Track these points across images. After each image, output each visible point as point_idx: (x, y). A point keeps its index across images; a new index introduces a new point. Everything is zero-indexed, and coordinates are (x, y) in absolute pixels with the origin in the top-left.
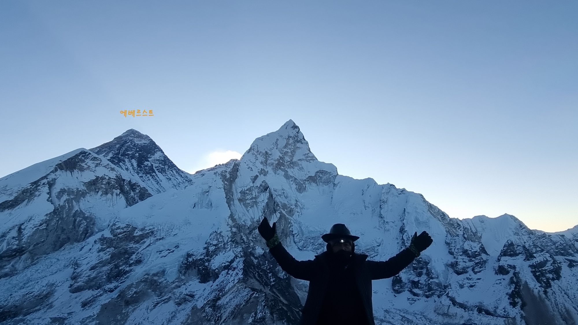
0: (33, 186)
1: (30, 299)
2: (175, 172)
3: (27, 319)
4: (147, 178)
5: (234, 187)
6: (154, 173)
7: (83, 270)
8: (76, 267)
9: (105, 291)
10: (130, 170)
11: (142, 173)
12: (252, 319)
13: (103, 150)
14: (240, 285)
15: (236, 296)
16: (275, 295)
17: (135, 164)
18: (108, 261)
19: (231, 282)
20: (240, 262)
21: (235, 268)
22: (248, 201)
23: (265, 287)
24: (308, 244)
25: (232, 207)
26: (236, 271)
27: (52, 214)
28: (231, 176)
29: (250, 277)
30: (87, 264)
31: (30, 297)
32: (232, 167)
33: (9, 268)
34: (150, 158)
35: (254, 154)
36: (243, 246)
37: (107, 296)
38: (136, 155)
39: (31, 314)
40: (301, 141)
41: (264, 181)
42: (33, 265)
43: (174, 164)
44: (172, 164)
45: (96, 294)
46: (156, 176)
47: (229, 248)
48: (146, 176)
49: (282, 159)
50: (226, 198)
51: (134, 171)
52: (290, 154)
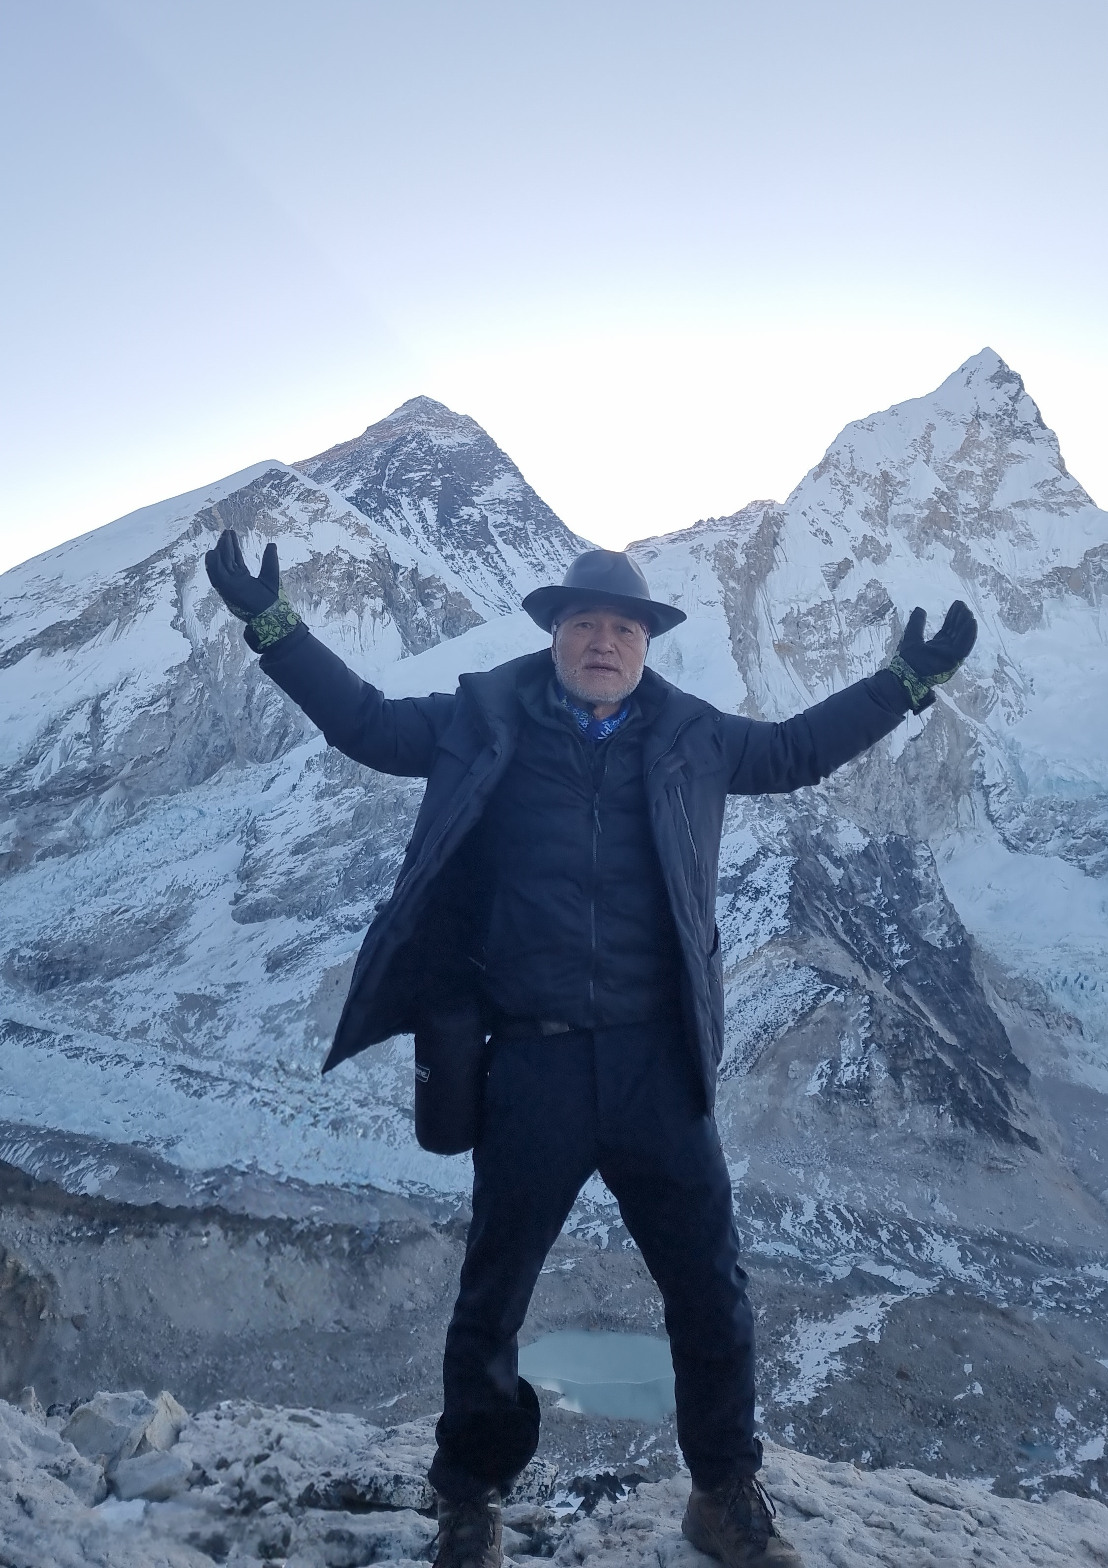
0: (133, 578)
1: (123, 930)
2: (560, 544)
3: (112, 991)
4: (467, 561)
5: (760, 599)
6: (489, 546)
7: (271, 850)
8: (253, 842)
9: (337, 927)
10: (417, 534)
11: (453, 543)
12: (820, 1081)
13: (333, 467)
14: (779, 953)
15: (764, 992)
16: (909, 1006)
17: (431, 515)
18: (346, 828)
19: (747, 938)
20: (780, 871)
21: (758, 892)
22: (812, 655)
23: (872, 970)
24: (1045, 827)
25: (754, 673)
26: (764, 900)
27: (186, 668)
28: (751, 561)
29: (815, 928)
30: (283, 834)
31: (122, 922)
32: (754, 529)
33: (68, 829)
34: (478, 493)
35: (839, 481)
36: (790, 815)
37: (342, 944)
38: (433, 484)
39: (125, 976)
40: (1029, 432)
41: (876, 581)
42: (130, 824)
43: (555, 517)
44: (549, 515)
45: (309, 931)
46: (496, 556)
47: (740, 819)
48: (466, 554)
49: (947, 499)
50: (730, 638)
51: (428, 539)
52: (980, 483)
